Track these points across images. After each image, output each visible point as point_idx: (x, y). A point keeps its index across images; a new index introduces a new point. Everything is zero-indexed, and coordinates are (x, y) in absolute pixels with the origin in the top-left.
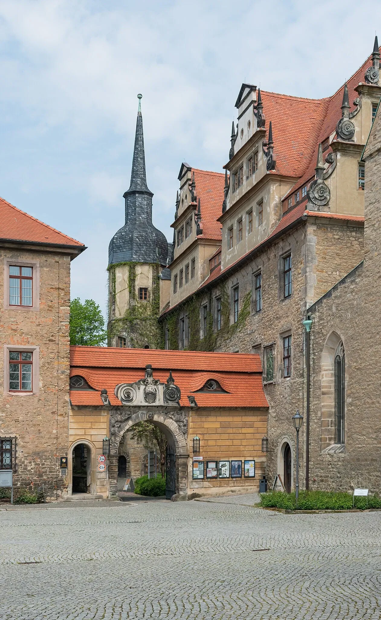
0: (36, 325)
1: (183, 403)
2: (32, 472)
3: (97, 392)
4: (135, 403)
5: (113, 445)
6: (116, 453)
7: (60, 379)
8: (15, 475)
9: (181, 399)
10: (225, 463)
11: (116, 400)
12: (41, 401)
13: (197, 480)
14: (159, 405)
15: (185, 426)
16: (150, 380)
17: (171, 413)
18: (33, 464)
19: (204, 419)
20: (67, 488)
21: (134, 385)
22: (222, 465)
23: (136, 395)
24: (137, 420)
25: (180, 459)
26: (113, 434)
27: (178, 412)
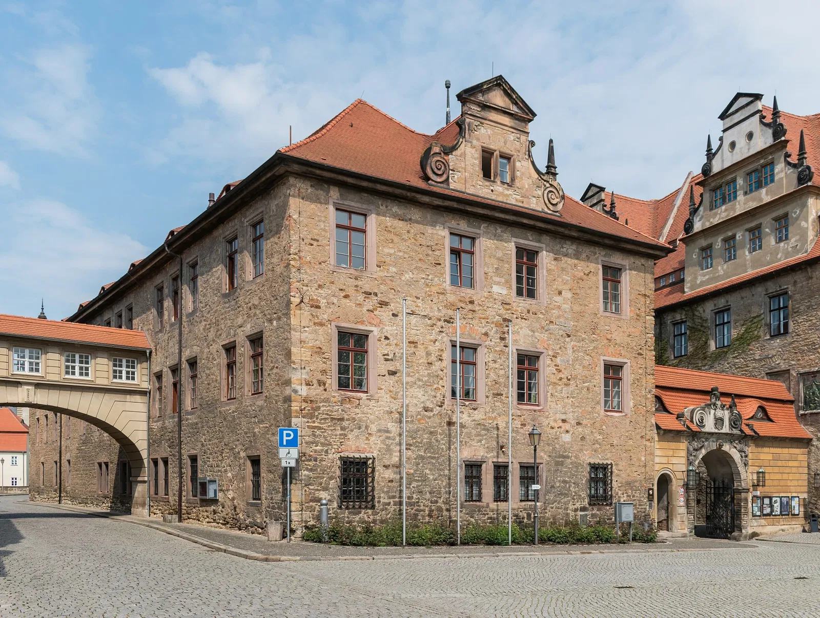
0: (627, 335)
1: (746, 431)
3: (674, 416)
4: (707, 429)
7: (648, 398)
8: (610, 508)
9: (742, 427)
10: (776, 498)
11: (692, 425)
12: (632, 423)
13: (755, 517)
14: (726, 432)
15: (745, 456)
16: (719, 403)
17: (736, 442)
18: (625, 495)
19: (760, 449)
21: (707, 408)
22: (775, 501)
23: (708, 420)
24: (708, 448)
25: (742, 493)
26: (690, 463)
27: (741, 441)
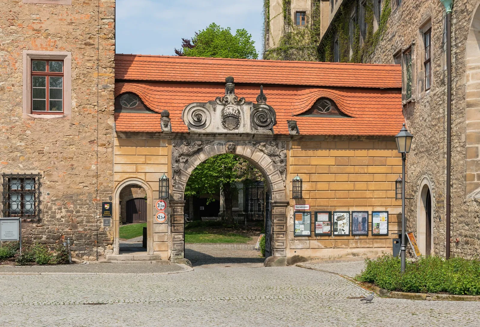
0: (66, 23)
1: (278, 130)
2: (62, 221)
3: (156, 115)
4: (209, 129)
5: (177, 186)
6: (181, 198)
7: (101, 96)
8: (39, 225)
9: (277, 125)
10: (342, 214)
11: (182, 125)
12: (74, 126)
13: (300, 238)
14: (244, 132)
15: (282, 161)
16: (230, 97)
17: (262, 144)
19: (310, 153)
20: (112, 244)
21: (208, 105)
22: (338, 217)
23: (210, 118)
24: (212, 153)
25: (275, 208)
26: (177, 172)
27: (273, 142)
